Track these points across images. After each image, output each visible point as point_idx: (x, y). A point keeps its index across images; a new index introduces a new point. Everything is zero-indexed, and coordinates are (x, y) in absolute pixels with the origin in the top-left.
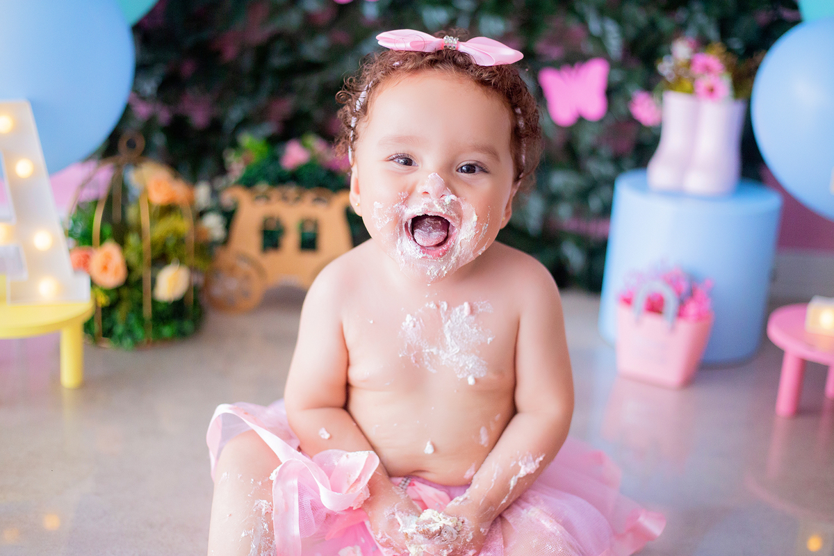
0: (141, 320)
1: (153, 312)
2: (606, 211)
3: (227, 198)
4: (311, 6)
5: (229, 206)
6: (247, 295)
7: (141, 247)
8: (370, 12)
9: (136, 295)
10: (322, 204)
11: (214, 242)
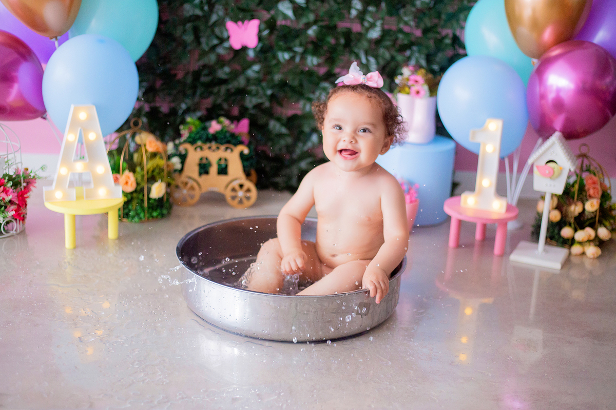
0: (142, 208)
3: (182, 149)
4: (220, 51)
5: (183, 152)
6: (192, 197)
7: (142, 173)
8: (251, 54)
9: (141, 196)
10: (229, 151)
11: (176, 171)
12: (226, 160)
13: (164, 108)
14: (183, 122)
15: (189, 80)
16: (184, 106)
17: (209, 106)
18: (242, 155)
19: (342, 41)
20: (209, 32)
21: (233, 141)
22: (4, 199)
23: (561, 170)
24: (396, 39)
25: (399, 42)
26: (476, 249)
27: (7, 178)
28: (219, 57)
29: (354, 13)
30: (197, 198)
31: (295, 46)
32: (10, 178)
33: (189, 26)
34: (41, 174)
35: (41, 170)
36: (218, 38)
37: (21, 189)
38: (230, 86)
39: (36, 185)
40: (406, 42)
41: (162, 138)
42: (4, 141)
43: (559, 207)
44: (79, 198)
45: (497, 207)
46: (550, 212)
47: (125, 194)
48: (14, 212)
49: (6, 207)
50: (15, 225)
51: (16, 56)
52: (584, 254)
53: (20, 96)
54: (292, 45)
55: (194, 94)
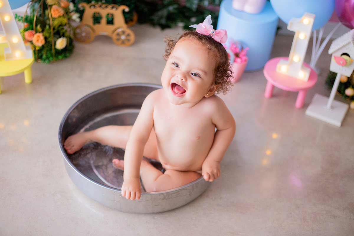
0: (51, 54)
1: (55, 51)
3: (80, 6)
5: (82, 9)
6: (89, 37)
7: (50, 31)
10: (114, 9)
12: (112, 15)
18: (124, 12)
30: (92, 39)
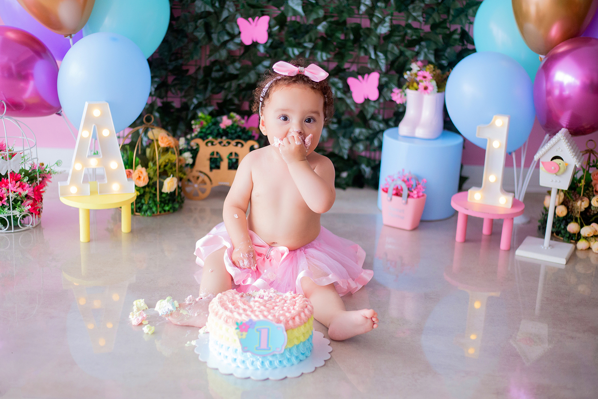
0: (155, 201)
2: (380, 147)
3: (193, 143)
4: (231, 46)
5: (195, 147)
6: (203, 191)
7: (154, 168)
8: (262, 49)
9: (153, 191)
10: (239, 145)
11: (187, 165)
12: (236, 154)
13: (176, 104)
14: (195, 117)
15: (201, 76)
16: (195, 101)
17: (220, 101)
19: (352, 37)
20: (220, 27)
21: (244, 136)
22: (20, 194)
23: (567, 166)
24: (406, 34)
25: (408, 38)
26: (483, 243)
27: (23, 173)
28: (230, 52)
29: (363, 8)
30: (208, 192)
31: (305, 42)
32: (27, 174)
33: (200, 22)
34: (56, 169)
35: (56, 165)
36: (229, 34)
37: (37, 184)
38: (241, 82)
39: (50, 180)
40: (414, 37)
41: (174, 134)
42: (20, 137)
43: (564, 203)
44: (92, 193)
45: (504, 202)
46: (556, 208)
47: (138, 189)
48: (30, 207)
49: (22, 202)
50: (31, 219)
51: (32, 53)
52: (590, 248)
53: (36, 93)
54: (302, 41)
55: (206, 89)
